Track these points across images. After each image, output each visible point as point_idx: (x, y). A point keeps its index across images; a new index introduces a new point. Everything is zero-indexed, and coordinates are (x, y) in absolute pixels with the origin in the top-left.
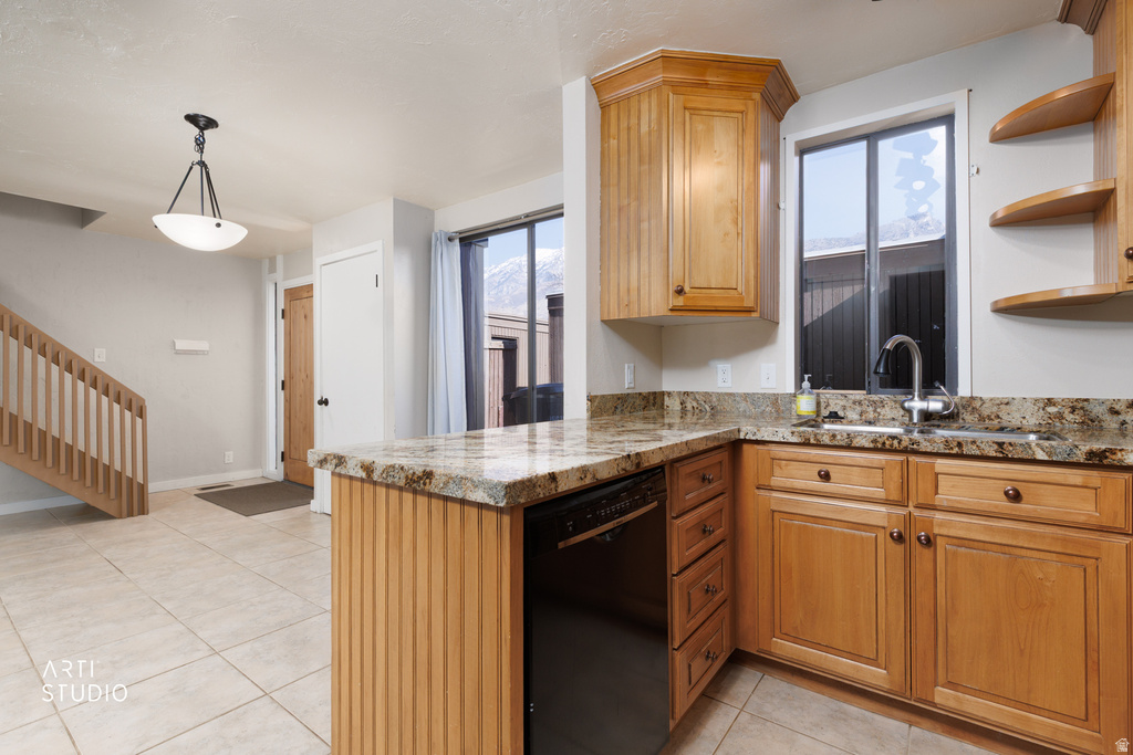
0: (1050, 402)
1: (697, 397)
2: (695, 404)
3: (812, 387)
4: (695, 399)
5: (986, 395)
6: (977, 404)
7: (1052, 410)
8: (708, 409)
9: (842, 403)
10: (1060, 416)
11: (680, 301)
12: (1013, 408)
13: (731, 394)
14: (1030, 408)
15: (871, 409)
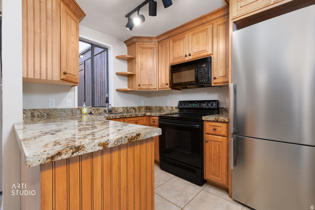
0: (124, 108)
1: (40, 111)
2: (39, 114)
3: (86, 106)
4: (39, 112)
5: (116, 107)
6: (115, 108)
7: (124, 109)
8: (45, 115)
9: (90, 110)
10: (125, 110)
11: (64, 77)
12: (119, 109)
13: (56, 109)
14: (121, 109)
15: (97, 111)
